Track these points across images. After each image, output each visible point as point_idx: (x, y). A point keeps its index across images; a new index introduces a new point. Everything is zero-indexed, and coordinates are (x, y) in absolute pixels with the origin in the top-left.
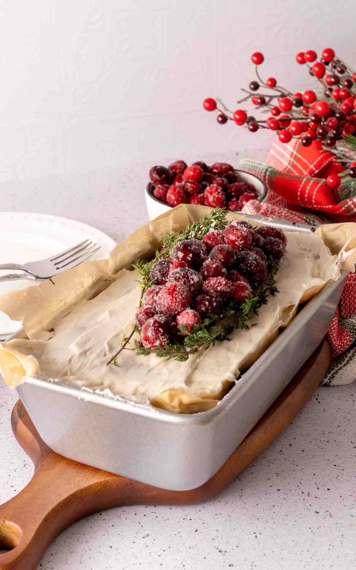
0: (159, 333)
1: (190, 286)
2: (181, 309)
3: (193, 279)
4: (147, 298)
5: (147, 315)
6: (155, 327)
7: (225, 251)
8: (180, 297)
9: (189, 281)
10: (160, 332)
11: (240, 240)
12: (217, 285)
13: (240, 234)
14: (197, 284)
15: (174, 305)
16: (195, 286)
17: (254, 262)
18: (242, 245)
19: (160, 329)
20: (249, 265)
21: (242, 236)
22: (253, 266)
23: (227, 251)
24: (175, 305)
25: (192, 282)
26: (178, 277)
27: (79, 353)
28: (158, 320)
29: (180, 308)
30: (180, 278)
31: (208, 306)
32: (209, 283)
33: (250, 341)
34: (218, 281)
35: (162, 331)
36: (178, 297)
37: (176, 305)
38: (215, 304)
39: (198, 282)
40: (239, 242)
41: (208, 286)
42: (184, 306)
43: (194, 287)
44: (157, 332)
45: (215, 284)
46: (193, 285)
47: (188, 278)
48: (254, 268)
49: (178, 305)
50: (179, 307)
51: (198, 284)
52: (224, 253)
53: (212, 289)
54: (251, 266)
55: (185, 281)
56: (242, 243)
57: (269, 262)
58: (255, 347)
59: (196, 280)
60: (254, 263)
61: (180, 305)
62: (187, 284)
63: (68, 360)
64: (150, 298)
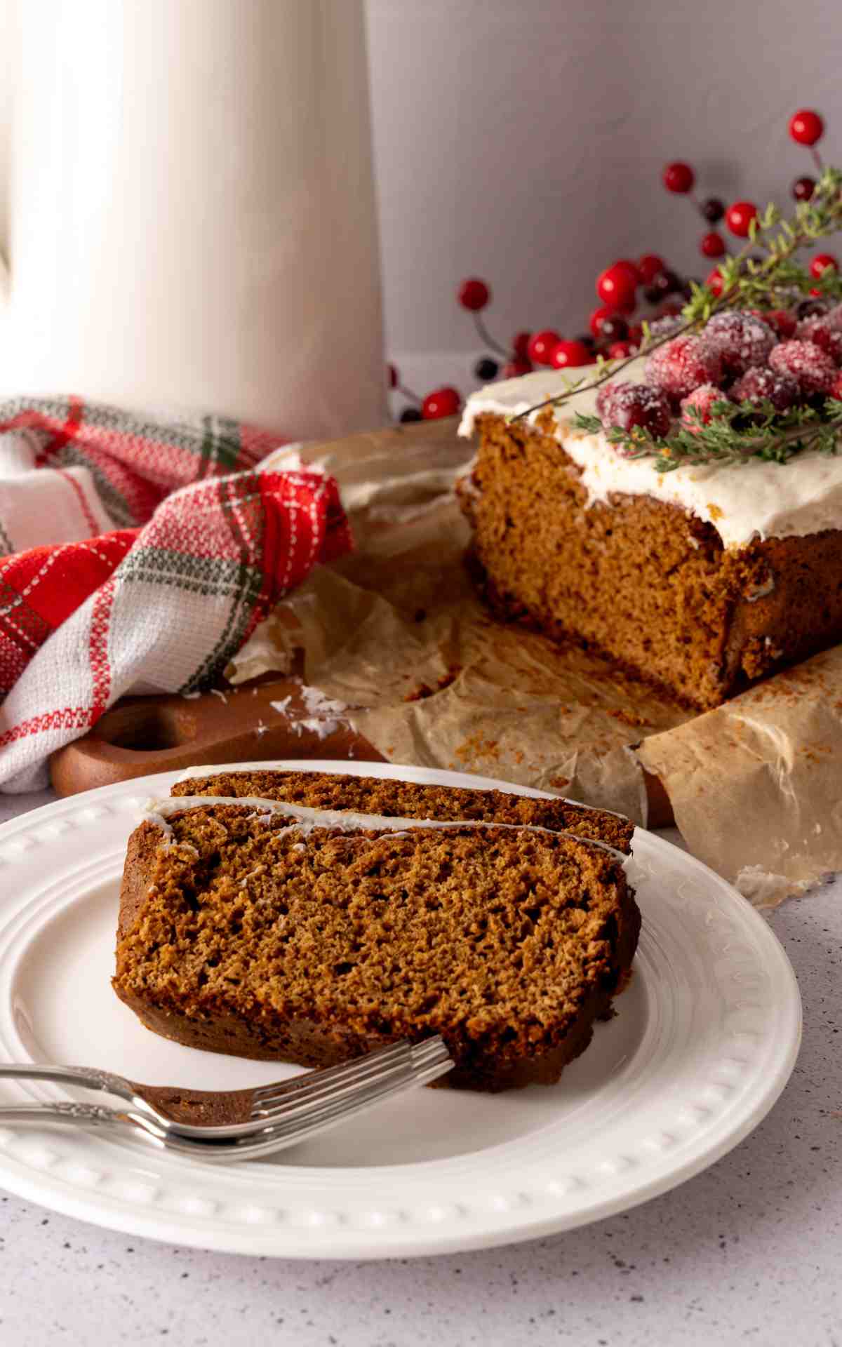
1: (741, 346)
2: (692, 384)
3: (750, 334)
8: (694, 357)
9: (741, 336)
12: (796, 356)
14: (759, 346)
15: (679, 373)
16: (753, 348)
24: (682, 372)
25: (747, 338)
29: (692, 380)
30: (725, 327)
32: (783, 349)
33: (825, 476)
34: (803, 350)
36: (691, 358)
37: (685, 373)
39: (759, 342)
41: (779, 355)
42: (701, 377)
43: (750, 349)
45: (793, 352)
46: (749, 345)
47: (741, 330)
49: (688, 374)
50: (691, 378)
51: (761, 345)
53: (784, 361)
55: (733, 334)
58: (827, 492)
59: (757, 337)
61: (691, 375)
62: (736, 340)
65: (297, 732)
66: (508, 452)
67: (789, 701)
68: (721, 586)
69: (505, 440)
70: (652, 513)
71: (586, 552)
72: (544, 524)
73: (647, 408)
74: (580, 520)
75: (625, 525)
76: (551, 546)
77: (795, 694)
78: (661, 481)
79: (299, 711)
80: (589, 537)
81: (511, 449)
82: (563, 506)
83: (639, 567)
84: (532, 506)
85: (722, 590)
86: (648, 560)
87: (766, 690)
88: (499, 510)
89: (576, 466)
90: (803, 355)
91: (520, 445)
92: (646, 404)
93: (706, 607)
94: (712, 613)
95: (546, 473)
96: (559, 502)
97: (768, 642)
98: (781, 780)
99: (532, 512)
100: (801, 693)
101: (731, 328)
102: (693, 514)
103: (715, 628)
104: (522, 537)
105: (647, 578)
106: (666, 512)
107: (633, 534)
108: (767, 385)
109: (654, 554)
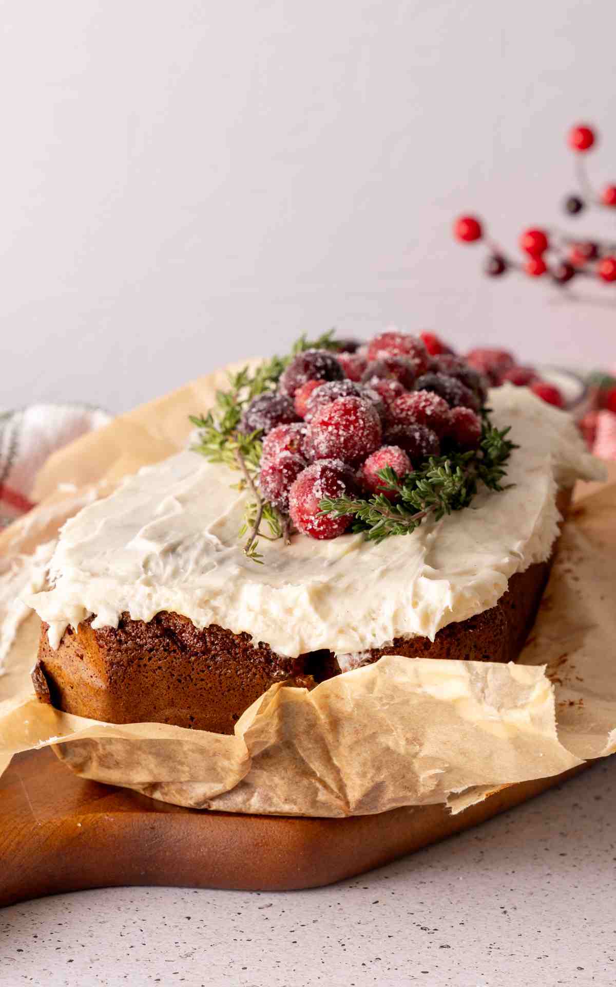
0: (337, 490)
2: (371, 446)
5: (288, 470)
6: (327, 480)
8: (372, 419)
10: (339, 487)
15: (360, 435)
19: (339, 482)
24: (362, 434)
27: (162, 549)
28: (330, 466)
35: (343, 486)
37: (365, 433)
41: (402, 410)
44: (335, 488)
45: (418, 402)
49: (368, 435)
50: (370, 440)
63: (141, 564)
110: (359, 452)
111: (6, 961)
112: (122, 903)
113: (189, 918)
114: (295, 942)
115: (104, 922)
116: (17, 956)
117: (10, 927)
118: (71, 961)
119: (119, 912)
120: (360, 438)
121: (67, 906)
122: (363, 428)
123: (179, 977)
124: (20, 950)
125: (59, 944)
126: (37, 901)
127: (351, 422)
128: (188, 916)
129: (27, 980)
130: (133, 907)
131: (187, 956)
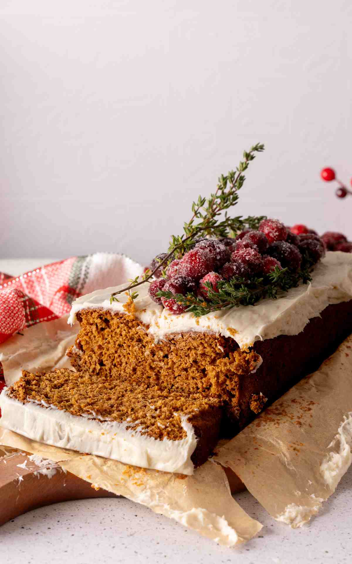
1: (216, 254)
2: (204, 271)
3: (219, 248)
4: (170, 269)
7: (256, 238)
8: (204, 258)
9: (215, 250)
11: (274, 231)
12: (245, 254)
13: (275, 226)
16: (222, 255)
17: (288, 249)
18: (277, 237)
20: (282, 252)
21: (277, 227)
22: (286, 253)
23: (259, 238)
25: (218, 250)
26: (203, 246)
29: (204, 269)
30: (205, 246)
31: (236, 270)
32: (237, 253)
34: (248, 251)
36: (202, 258)
37: (200, 265)
38: (243, 269)
39: (225, 251)
40: (273, 234)
41: (236, 256)
42: (208, 268)
43: (220, 255)
45: (243, 254)
46: (219, 253)
47: (214, 247)
48: (287, 255)
51: (225, 253)
52: (256, 240)
53: (240, 259)
54: (285, 253)
55: (210, 249)
56: (276, 235)
57: (305, 255)
59: (222, 248)
60: (287, 251)
61: (203, 267)
62: (213, 252)
64: (173, 271)
65: (37, 476)
66: (100, 327)
67: (275, 424)
68: (238, 368)
69: (98, 321)
70: (194, 339)
71: (151, 368)
72: (124, 360)
73: (189, 286)
74: (147, 352)
75: (177, 350)
76: (129, 370)
77: (276, 421)
78: (198, 322)
79: (34, 466)
80: (153, 361)
81: (101, 325)
82: (136, 348)
83: (186, 370)
84: (116, 352)
85: (239, 370)
86: (192, 365)
87: (261, 420)
88: (95, 358)
89: (144, 325)
90: (249, 254)
91: (107, 321)
92: (188, 284)
93: (228, 382)
94: (232, 384)
95: (124, 333)
96: (133, 346)
97: (261, 394)
98: (286, 463)
99: (116, 355)
100: (279, 420)
101: (208, 246)
102: (220, 335)
103: (233, 393)
104: (110, 370)
105: (191, 374)
106: (203, 337)
107: (181, 353)
108: (237, 270)
109: (195, 362)
110: (198, 274)
111: (42, 534)
112: (105, 506)
113: (136, 516)
114: (186, 531)
115: (94, 516)
116: (47, 531)
117: (47, 516)
118: (73, 535)
119: (102, 511)
120: (198, 267)
121: (78, 506)
122: (199, 263)
123: (124, 546)
124: (49, 528)
125: (69, 526)
126: (63, 503)
127: (193, 260)
128: (136, 514)
129: (49, 544)
130: (110, 508)
131: (131, 535)
